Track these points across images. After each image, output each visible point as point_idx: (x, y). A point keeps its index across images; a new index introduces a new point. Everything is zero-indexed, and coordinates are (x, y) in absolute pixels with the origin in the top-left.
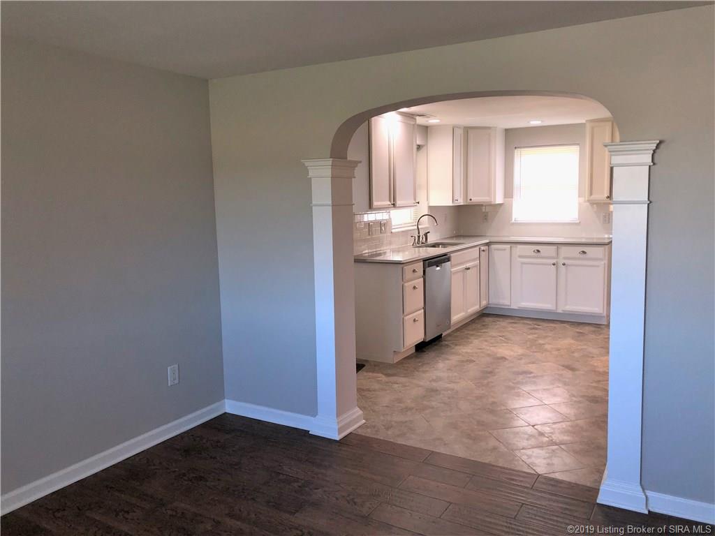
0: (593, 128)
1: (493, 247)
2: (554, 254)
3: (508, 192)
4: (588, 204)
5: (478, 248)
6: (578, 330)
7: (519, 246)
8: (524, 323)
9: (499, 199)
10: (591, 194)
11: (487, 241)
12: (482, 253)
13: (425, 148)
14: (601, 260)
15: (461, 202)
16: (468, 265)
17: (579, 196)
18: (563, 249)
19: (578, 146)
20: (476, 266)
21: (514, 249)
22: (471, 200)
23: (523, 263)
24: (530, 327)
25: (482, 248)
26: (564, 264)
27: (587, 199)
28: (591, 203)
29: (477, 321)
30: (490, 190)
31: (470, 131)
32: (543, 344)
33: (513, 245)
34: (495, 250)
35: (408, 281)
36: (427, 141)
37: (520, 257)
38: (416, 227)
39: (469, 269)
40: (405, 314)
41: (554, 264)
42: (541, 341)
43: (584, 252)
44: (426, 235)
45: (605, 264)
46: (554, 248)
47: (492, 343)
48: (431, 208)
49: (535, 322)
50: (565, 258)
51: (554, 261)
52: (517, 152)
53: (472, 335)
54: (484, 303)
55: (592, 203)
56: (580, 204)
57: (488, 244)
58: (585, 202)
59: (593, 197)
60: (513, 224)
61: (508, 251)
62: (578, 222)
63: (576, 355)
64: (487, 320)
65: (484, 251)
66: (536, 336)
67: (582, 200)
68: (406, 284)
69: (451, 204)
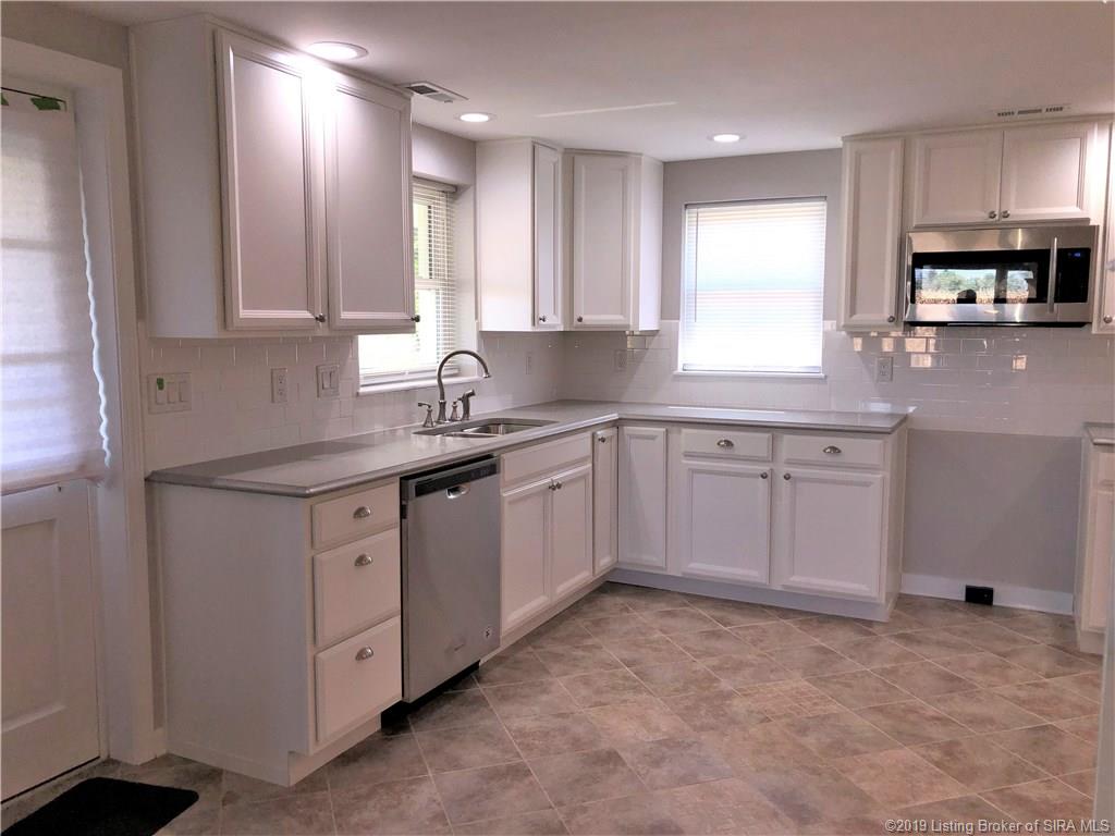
0: (858, 157)
1: (629, 429)
2: (764, 452)
3: (670, 304)
4: (844, 333)
5: (588, 434)
6: (818, 642)
7: (686, 431)
8: (693, 616)
9: (647, 320)
10: (852, 311)
11: (615, 416)
12: (601, 446)
13: (471, 190)
14: (873, 469)
15: (555, 322)
16: (558, 477)
17: (825, 318)
18: (787, 440)
19: (825, 203)
20: (584, 477)
21: (673, 436)
22: (580, 320)
23: (694, 471)
24: (706, 628)
25: (600, 433)
26: (787, 477)
27: (842, 323)
28: (849, 333)
29: (585, 608)
30: (624, 297)
31: (578, 159)
32: (730, 695)
33: (669, 427)
34: (631, 437)
35: (329, 548)
36: (474, 176)
37: (688, 455)
38: (435, 382)
39: (559, 486)
40: (320, 644)
41: (764, 476)
42: (725, 685)
43: (835, 450)
44: (465, 400)
45: (883, 479)
46: (766, 436)
47: (599, 692)
48: (485, 336)
49: (718, 614)
50: (789, 462)
51: (765, 468)
52: (689, 217)
53: (558, 657)
54: (605, 562)
55: (854, 331)
56: (826, 334)
57: (617, 424)
58: (838, 329)
59: (859, 318)
60: (679, 377)
61: (661, 440)
62: (822, 375)
63: (810, 741)
64: (611, 602)
65: (603, 440)
66: (714, 661)
67: (831, 325)
68: (324, 557)
69: (527, 327)
